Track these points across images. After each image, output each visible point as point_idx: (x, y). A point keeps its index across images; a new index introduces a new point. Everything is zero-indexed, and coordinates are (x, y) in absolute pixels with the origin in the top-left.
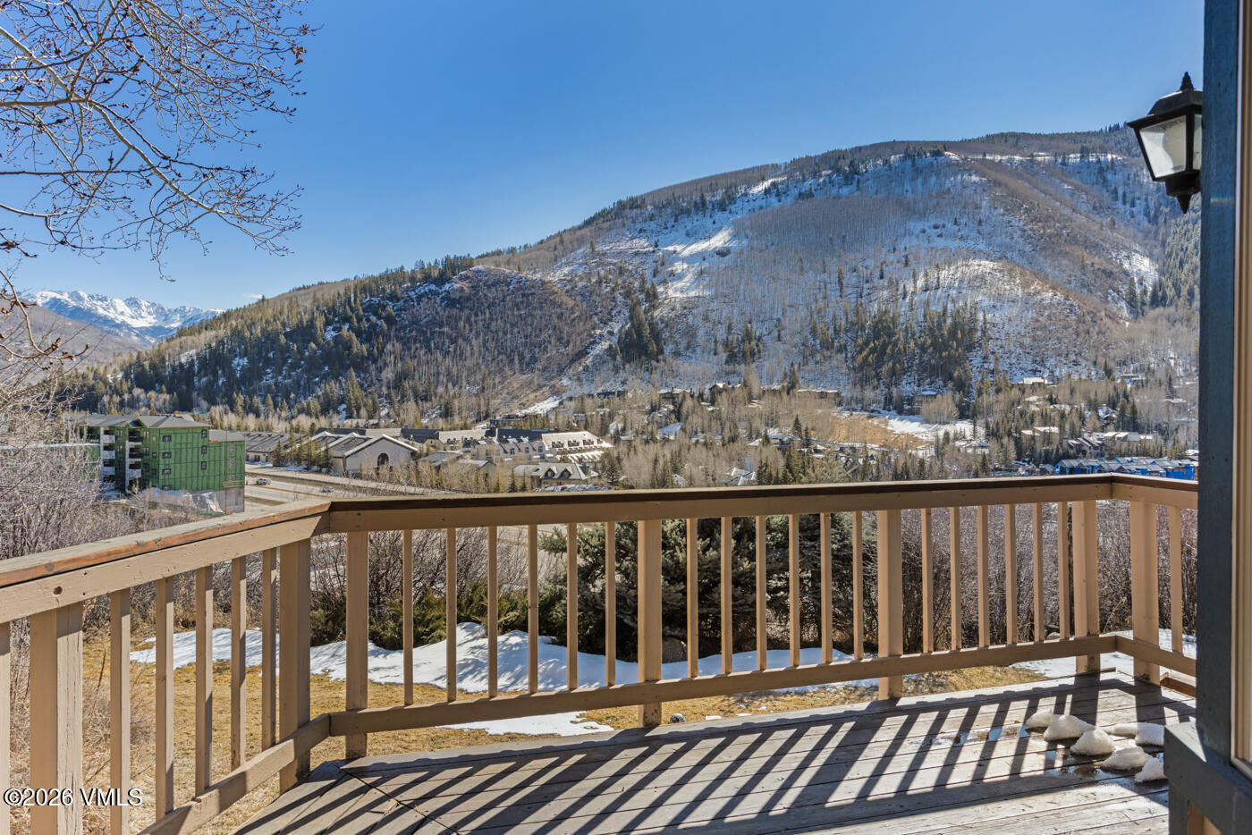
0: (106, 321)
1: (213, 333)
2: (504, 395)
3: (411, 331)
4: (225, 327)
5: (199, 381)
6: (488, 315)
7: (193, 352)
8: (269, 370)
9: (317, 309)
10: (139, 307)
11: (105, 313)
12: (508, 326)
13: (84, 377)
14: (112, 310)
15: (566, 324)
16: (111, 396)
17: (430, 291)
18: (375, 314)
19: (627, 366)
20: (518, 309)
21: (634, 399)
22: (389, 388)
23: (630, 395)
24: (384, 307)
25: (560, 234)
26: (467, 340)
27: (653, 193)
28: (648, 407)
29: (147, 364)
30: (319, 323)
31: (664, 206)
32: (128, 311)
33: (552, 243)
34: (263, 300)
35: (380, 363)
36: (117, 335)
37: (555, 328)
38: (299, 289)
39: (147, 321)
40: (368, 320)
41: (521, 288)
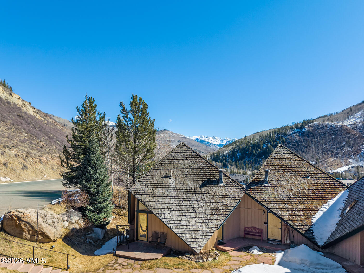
0: (208, 143)
1: (232, 147)
2: (325, 165)
4: (235, 145)
6: (319, 138)
7: (227, 152)
8: (247, 157)
9: (261, 139)
10: (216, 139)
11: (208, 141)
12: (327, 142)
14: (209, 140)
15: (352, 140)
17: (298, 131)
18: (279, 139)
20: (331, 136)
24: (282, 137)
25: (351, 107)
26: (310, 147)
29: (216, 155)
30: (261, 144)
32: (213, 140)
33: (347, 111)
34: (246, 137)
36: (210, 146)
37: (347, 142)
38: (256, 133)
39: (217, 142)
41: (332, 129)
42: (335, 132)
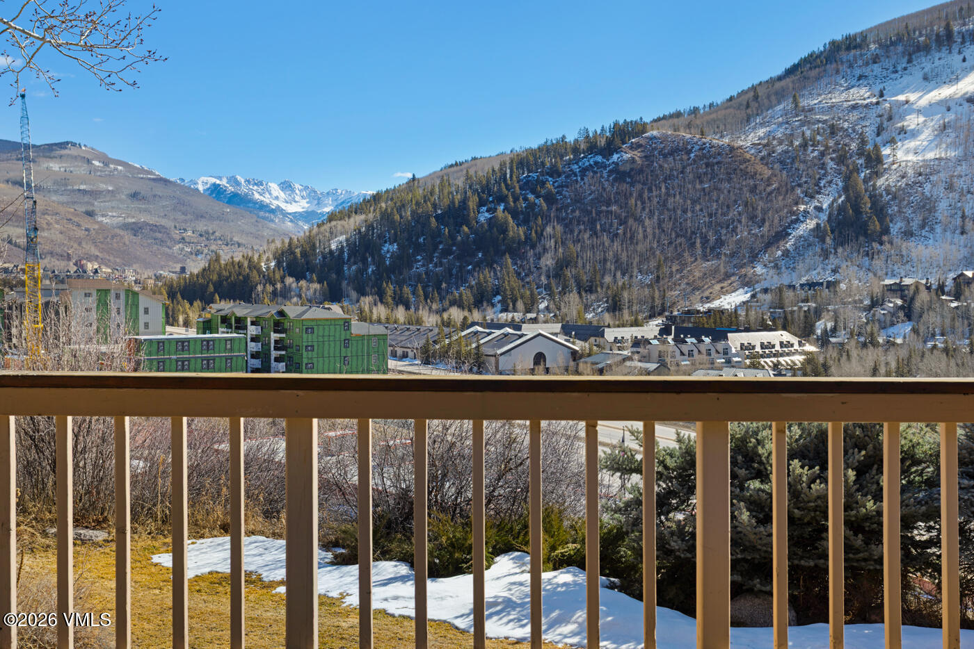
0: (263, 207)
1: (363, 217)
2: (683, 286)
3: (573, 211)
4: (374, 211)
5: (349, 269)
6: (663, 190)
7: (342, 238)
8: (419, 257)
9: (470, 187)
10: (293, 191)
11: (262, 198)
12: (689, 202)
13: (240, 265)
14: (267, 195)
15: (761, 198)
16: (264, 286)
17: (596, 163)
18: (533, 192)
19: (840, 250)
20: (701, 182)
21: (849, 292)
22: (548, 277)
23: (843, 286)
24: (543, 183)
25: (754, 88)
26: (639, 220)
27: (878, 27)
28: (867, 302)
29: (298, 251)
30: (472, 204)
31: (892, 44)
32: (282, 195)
33: (745, 98)
34: (414, 179)
35: (539, 249)
37: (746, 205)
38: (452, 166)
39: (299, 206)
40: (526, 199)
41: (704, 156)
42: (713, 170)
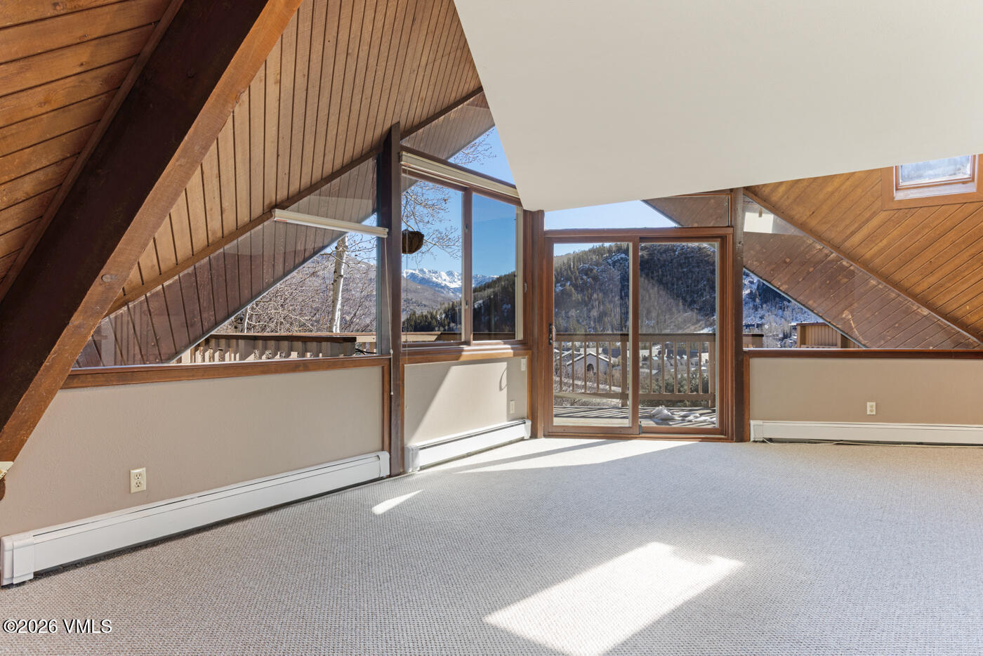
0: (437, 285)
1: (492, 290)
2: (672, 327)
3: (609, 285)
4: (498, 287)
5: (484, 319)
6: (660, 273)
7: (481, 302)
10: (453, 276)
11: (437, 280)
12: (675, 279)
13: (426, 317)
14: (440, 279)
16: (439, 328)
17: (622, 258)
18: (586, 275)
19: (764, 306)
20: (682, 268)
21: (770, 330)
22: (595, 322)
23: (766, 327)
24: (592, 270)
28: (781, 336)
32: (448, 278)
35: (590, 306)
36: (443, 293)
39: (457, 284)
40: (582, 279)
41: (683, 253)
42: (689, 261)
